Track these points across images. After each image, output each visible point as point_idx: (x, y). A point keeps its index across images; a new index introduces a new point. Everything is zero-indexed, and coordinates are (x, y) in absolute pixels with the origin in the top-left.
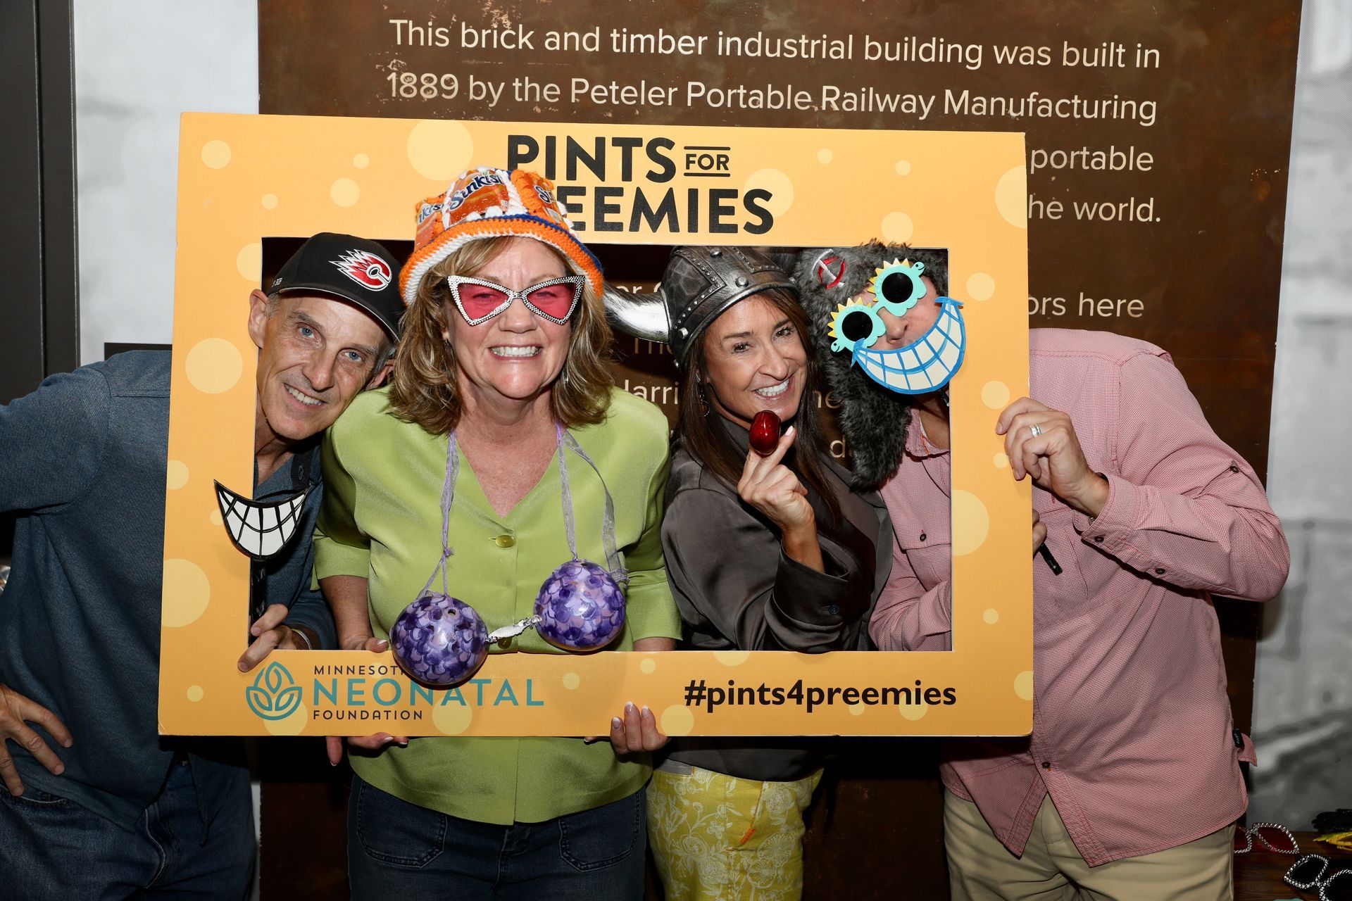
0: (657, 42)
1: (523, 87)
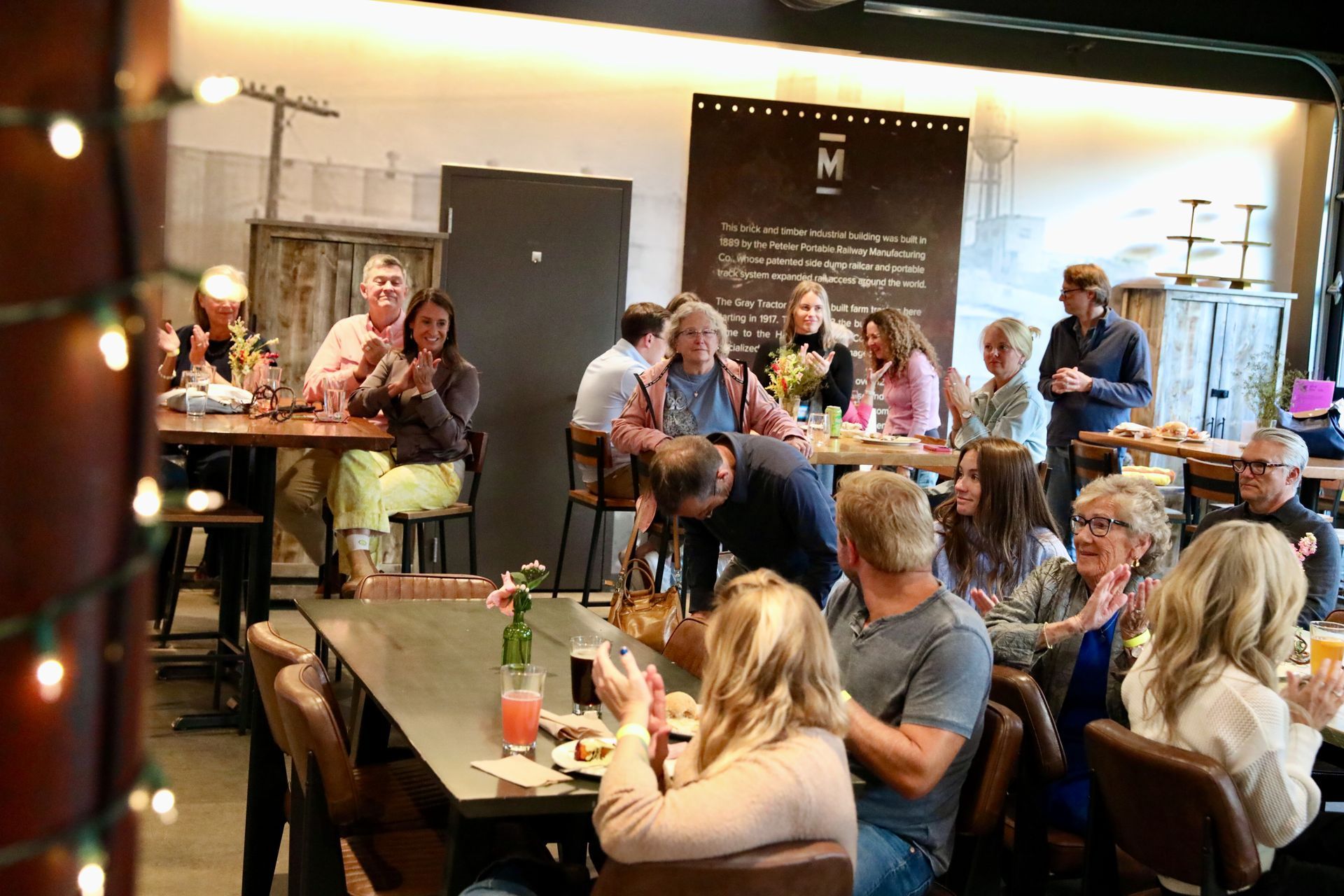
0: (794, 232)
1: (757, 244)
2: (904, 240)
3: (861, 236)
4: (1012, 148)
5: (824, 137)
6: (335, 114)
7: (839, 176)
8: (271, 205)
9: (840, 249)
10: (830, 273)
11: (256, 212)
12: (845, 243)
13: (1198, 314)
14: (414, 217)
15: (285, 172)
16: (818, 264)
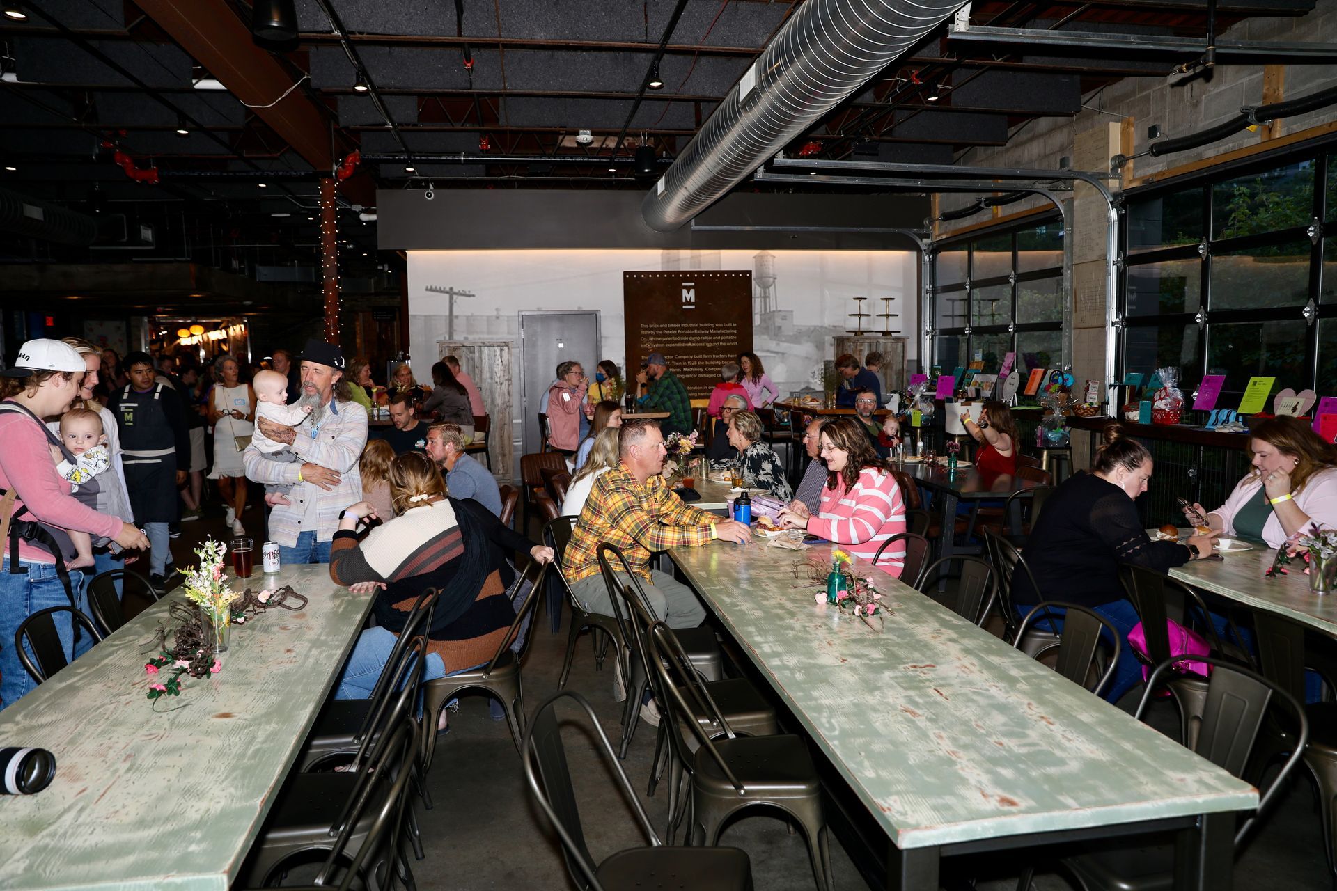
0: (674, 326)
1: (657, 332)
2: (726, 325)
3: (706, 325)
4: (774, 281)
5: (684, 284)
6: (474, 296)
7: (693, 301)
8: (451, 335)
9: (696, 331)
10: (692, 342)
11: (445, 338)
12: (698, 328)
13: (862, 348)
14: (509, 333)
15: (455, 321)
16: (687, 338)
